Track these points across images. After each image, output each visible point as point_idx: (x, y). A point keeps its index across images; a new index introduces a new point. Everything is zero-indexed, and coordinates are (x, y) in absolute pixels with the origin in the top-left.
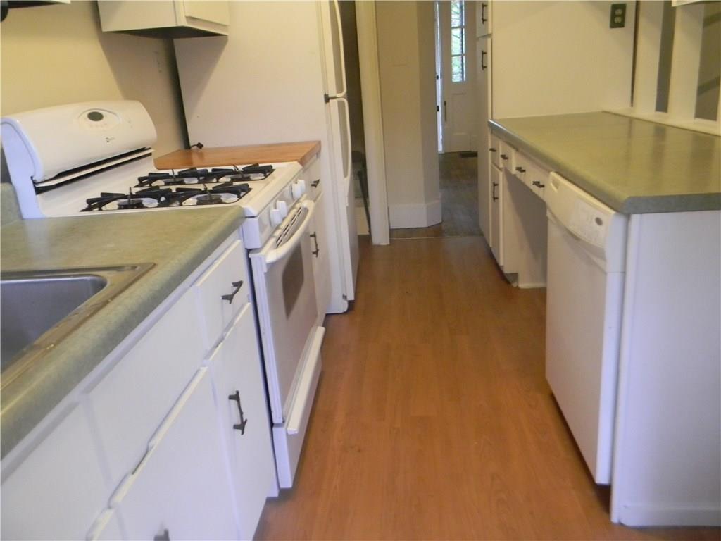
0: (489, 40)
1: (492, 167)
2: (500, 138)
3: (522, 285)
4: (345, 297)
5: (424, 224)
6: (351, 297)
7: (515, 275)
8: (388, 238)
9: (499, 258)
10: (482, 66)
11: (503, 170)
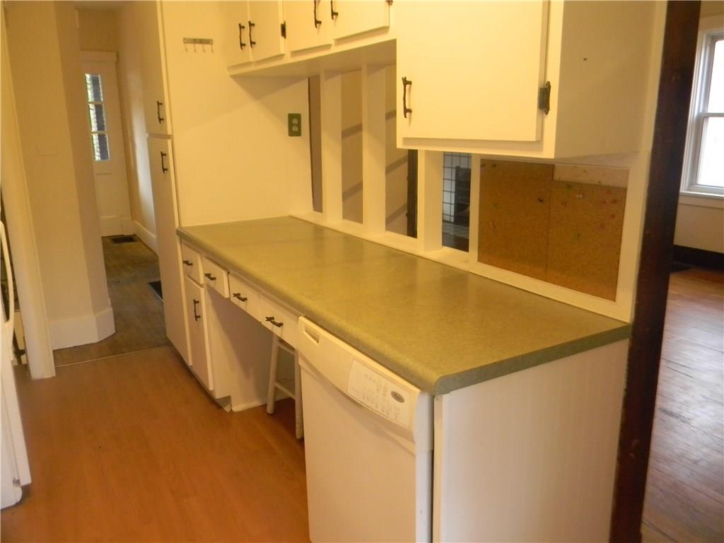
0: (169, 142)
1: (185, 278)
2: (198, 252)
3: (235, 409)
4: (17, 482)
5: (95, 339)
6: (26, 479)
7: (227, 399)
8: (54, 366)
9: (208, 384)
10: (163, 168)
11: (205, 286)
